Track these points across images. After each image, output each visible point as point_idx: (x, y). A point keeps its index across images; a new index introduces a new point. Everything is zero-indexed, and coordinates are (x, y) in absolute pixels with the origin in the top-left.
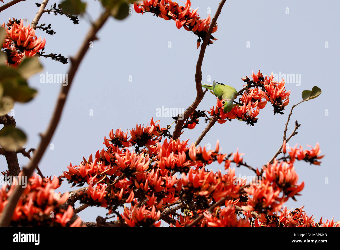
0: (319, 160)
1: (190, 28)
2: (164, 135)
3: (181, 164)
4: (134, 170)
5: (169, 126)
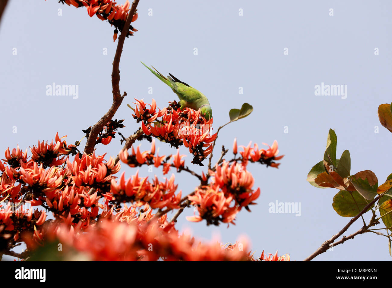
0: (276, 162)
1: (104, 16)
2: (71, 153)
3: (102, 179)
4: (44, 186)
5: (78, 142)
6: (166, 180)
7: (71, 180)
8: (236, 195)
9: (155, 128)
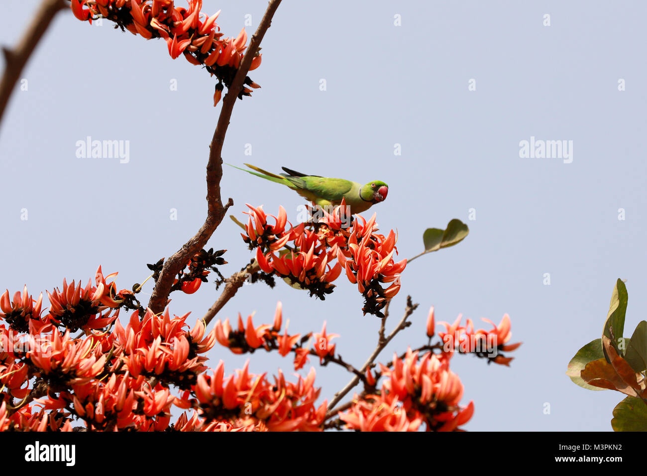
0: (507, 354)
1: (198, 57)
2: (125, 306)
3: (179, 365)
4: (72, 373)
5: (138, 285)
6: (300, 378)
7: (122, 364)
8: (428, 415)
9: (282, 259)
